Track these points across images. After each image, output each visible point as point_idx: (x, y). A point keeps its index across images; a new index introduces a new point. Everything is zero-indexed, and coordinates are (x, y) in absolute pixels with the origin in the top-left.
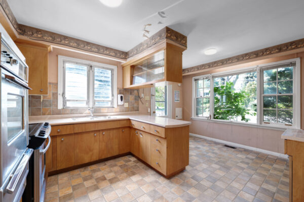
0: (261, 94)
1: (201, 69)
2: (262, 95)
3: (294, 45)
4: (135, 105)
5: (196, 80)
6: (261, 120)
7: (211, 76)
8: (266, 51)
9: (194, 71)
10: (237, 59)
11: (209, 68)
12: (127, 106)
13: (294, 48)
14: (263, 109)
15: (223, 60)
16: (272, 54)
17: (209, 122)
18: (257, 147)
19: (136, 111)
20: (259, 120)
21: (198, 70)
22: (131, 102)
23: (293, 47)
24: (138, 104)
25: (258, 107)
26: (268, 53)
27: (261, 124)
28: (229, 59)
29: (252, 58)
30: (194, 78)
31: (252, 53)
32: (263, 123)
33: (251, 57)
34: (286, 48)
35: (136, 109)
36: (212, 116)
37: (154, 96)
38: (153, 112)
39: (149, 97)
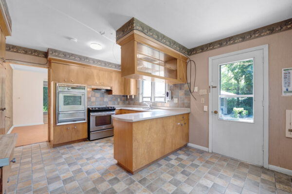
4: (186, 101)
12: (177, 102)
19: (186, 107)
22: (181, 98)
24: (190, 100)
35: (186, 105)
37: (215, 87)
38: (213, 111)
39: (206, 90)
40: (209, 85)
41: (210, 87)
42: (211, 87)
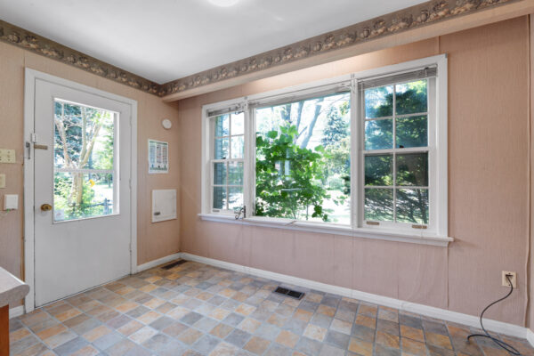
0: (360, 150)
1: (217, 80)
2: (364, 152)
3: (442, 10)
5: (210, 114)
6: (359, 215)
7: (247, 103)
8: (375, 27)
9: (201, 85)
10: (305, 49)
11: (237, 75)
13: (443, 18)
14: (364, 186)
15: (270, 52)
16: (392, 33)
17: (242, 226)
18: (353, 288)
20: (355, 217)
21: (211, 80)
23: (441, 14)
25: (353, 184)
26: (380, 31)
27: (359, 226)
28: (287, 50)
29: (342, 46)
30: (206, 108)
31: (341, 32)
32: (364, 223)
33: (339, 44)
34: (423, 17)
36: (250, 210)
37: (46, 148)
38: (38, 206)
39: (13, 152)
40: (27, 139)
41: (28, 145)
42: (32, 145)
